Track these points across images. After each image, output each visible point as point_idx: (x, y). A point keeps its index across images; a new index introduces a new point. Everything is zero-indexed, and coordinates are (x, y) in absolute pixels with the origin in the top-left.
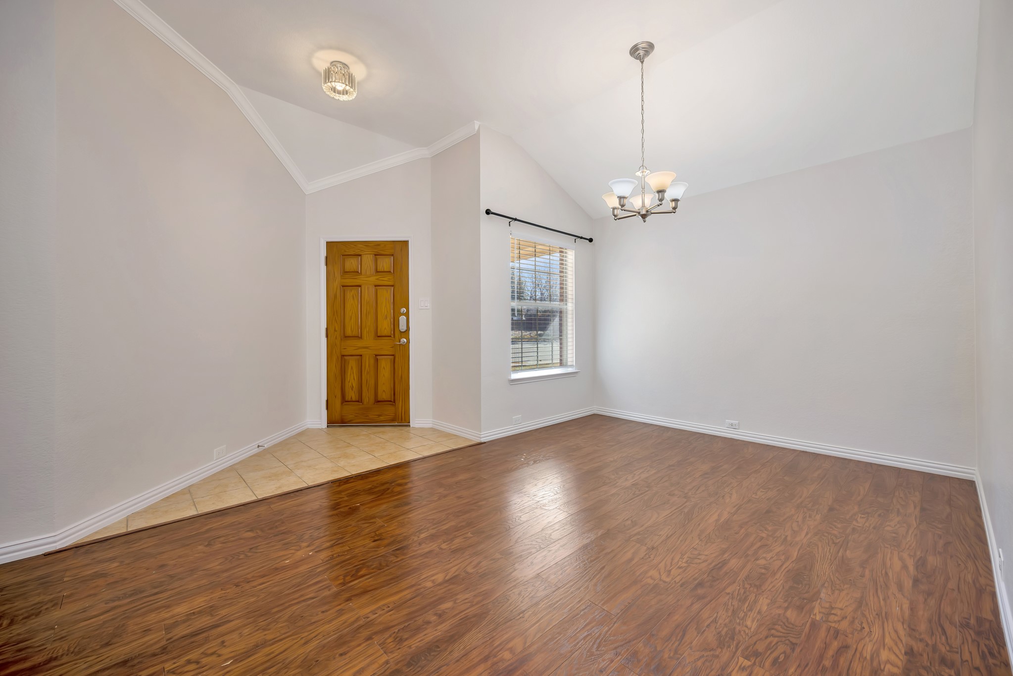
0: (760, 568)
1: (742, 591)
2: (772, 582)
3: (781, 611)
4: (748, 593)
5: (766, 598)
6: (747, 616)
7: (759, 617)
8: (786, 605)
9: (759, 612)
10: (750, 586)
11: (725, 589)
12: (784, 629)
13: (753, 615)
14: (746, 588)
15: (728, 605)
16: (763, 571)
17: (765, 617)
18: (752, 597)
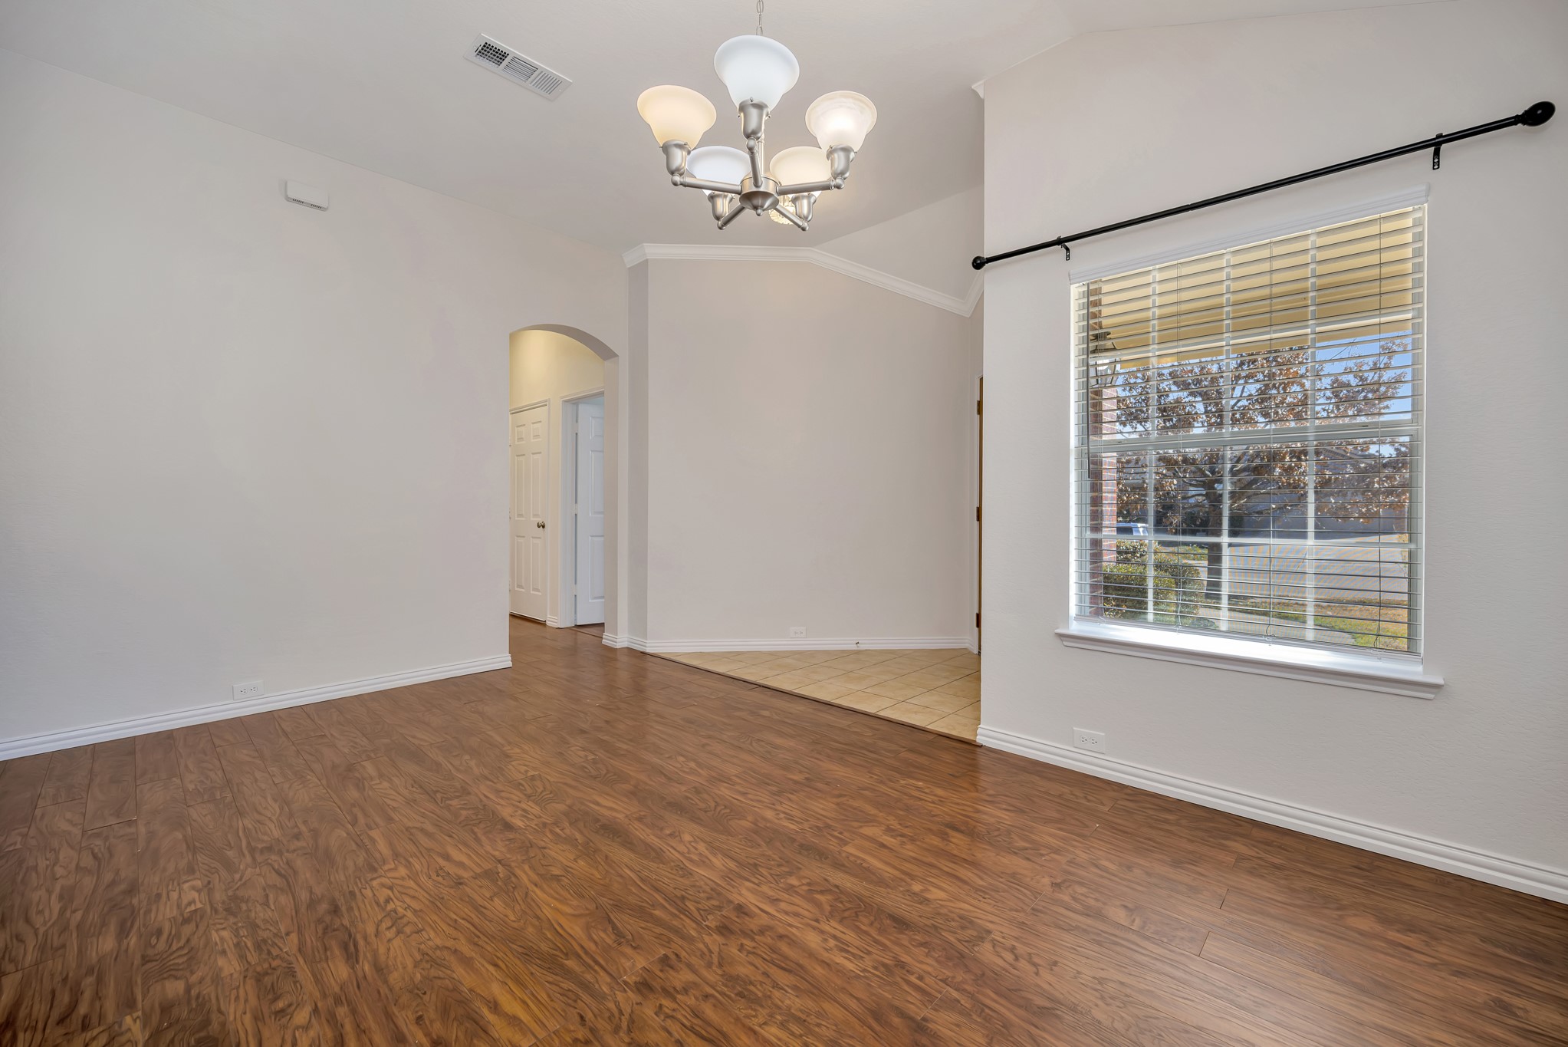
0: (290, 1005)
1: (275, 952)
2: (246, 1001)
3: (194, 979)
4: (264, 956)
5: (231, 975)
6: (235, 936)
7: (219, 948)
8: (194, 993)
9: (224, 952)
10: (272, 966)
11: (300, 933)
12: (170, 965)
13: (227, 944)
14: (274, 959)
15: (271, 924)
16: (280, 1004)
17: (210, 956)
18: (253, 958)
